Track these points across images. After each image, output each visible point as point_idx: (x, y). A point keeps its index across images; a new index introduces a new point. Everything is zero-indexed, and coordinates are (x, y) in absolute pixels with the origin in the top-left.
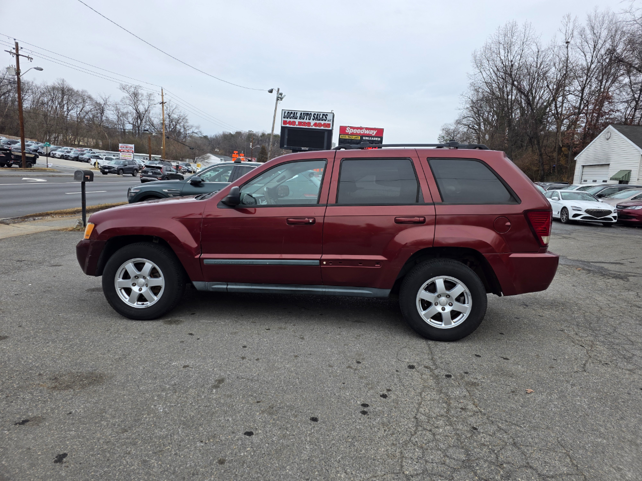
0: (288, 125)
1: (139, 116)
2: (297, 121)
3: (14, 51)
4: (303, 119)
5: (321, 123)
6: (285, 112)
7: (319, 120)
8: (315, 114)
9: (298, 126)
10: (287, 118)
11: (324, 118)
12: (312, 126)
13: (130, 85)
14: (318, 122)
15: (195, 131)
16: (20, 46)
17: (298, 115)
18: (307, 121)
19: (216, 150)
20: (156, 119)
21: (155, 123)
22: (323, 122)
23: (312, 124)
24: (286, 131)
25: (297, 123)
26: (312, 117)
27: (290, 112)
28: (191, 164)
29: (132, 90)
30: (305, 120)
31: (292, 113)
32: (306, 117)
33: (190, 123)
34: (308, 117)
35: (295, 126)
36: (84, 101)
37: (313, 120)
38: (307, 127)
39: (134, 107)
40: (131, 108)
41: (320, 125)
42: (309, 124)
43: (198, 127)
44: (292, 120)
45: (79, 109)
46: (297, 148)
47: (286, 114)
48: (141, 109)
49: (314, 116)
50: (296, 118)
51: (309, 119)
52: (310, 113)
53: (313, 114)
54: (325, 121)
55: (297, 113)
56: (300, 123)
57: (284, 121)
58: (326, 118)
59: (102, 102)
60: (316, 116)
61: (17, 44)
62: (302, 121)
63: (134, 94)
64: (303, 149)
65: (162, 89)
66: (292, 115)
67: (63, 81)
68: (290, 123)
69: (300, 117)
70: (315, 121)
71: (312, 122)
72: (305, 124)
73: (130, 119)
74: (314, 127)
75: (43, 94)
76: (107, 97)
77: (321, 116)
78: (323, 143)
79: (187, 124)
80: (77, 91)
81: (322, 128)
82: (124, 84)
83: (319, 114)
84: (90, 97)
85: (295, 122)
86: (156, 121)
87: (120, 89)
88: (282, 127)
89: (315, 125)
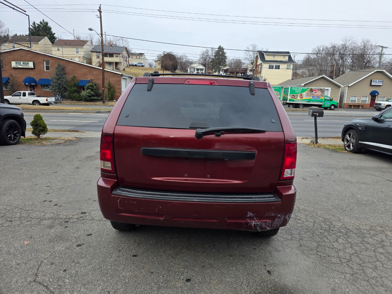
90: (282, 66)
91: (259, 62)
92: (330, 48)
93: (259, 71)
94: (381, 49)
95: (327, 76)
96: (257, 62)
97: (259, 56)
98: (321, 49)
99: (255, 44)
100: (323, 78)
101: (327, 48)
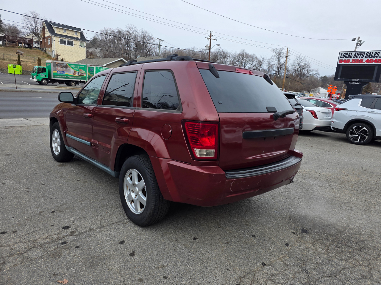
0: (343, 63)
1: (280, 66)
2: (351, 59)
3: (209, 37)
4: (357, 57)
5: (372, 60)
6: (342, 53)
7: (371, 57)
8: (368, 53)
9: (352, 63)
10: (343, 58)
11: (376, 55)
12: (364, 62)
13: (277, 48)
14: (370, 59)
15: (315, 73)
16: (212, 34)
17: (353, 55)
18: (361, 58)
19: (327, 85)
20: (291, 67)
21: (289, 69)
22: (374, 59)
23: (364, 61)
24: (341, 67)
25: (351, 61)
26: (365, 55)
27: (346, 53)
28: (306, 94)
29: (278, 51)
30: (358, 58)
31: (348, 53)
32: (359, 55)
33: (312, 68)
34: (361, 55)
35: (349, 63)
36: (253, 60)
37: (366, 57)
38: (359, 63)
39: (278, 61)
40: (276, 62)
41: (372, 61)
42: (362, 61)
43: (316, 71)
44: (347, 59)
45: (250, 65)
46: (348, 79)
47: (343, 55)
48: (282, 61)
49: (367, 55)
50: (351, 57)
51: (362, 57)
52: (363, 52)
53: (366, 53)
54: (377, 57)
55: (352, 53)
56: (353, 61)
57: (340, 60)
58: (378, 55)
59: (261, 59)
60: (368, 54)
61: (211, 33)
62: (356, 59)
63: (279, 53)
64: (353, 80)
65: (288, 48)
66: (347, 55)
67: (244, 50)
68: (345, 61)
69: (355, 56)
70: (367, 58)
71: (365, 59)
72: (358, 61)
73: (275, 69)
74: (366, 63)
75: (235, 58)
76: (264, 57)
77: (373, 54)
78: (373, 75)
79: (310, 69)
80: (251, 55)
81: (374, 63)
82: (274, 48)
83: (372, 52)
84: (256, 58)
85: (349, 60)
86: (290, 68)
87: (272, 51)
88: (338, 65)
89: (367, 61)
90: (74, 42)
91: (48, 34)
92: (117, 32)
93: (49, 44)
94: (159, 41)
95: (124, 59)
96: (44, 34)
97: (46, 27)
98: (109, 31)
99: (36, 12)
100: (121, 60)
101: (113, 32)
